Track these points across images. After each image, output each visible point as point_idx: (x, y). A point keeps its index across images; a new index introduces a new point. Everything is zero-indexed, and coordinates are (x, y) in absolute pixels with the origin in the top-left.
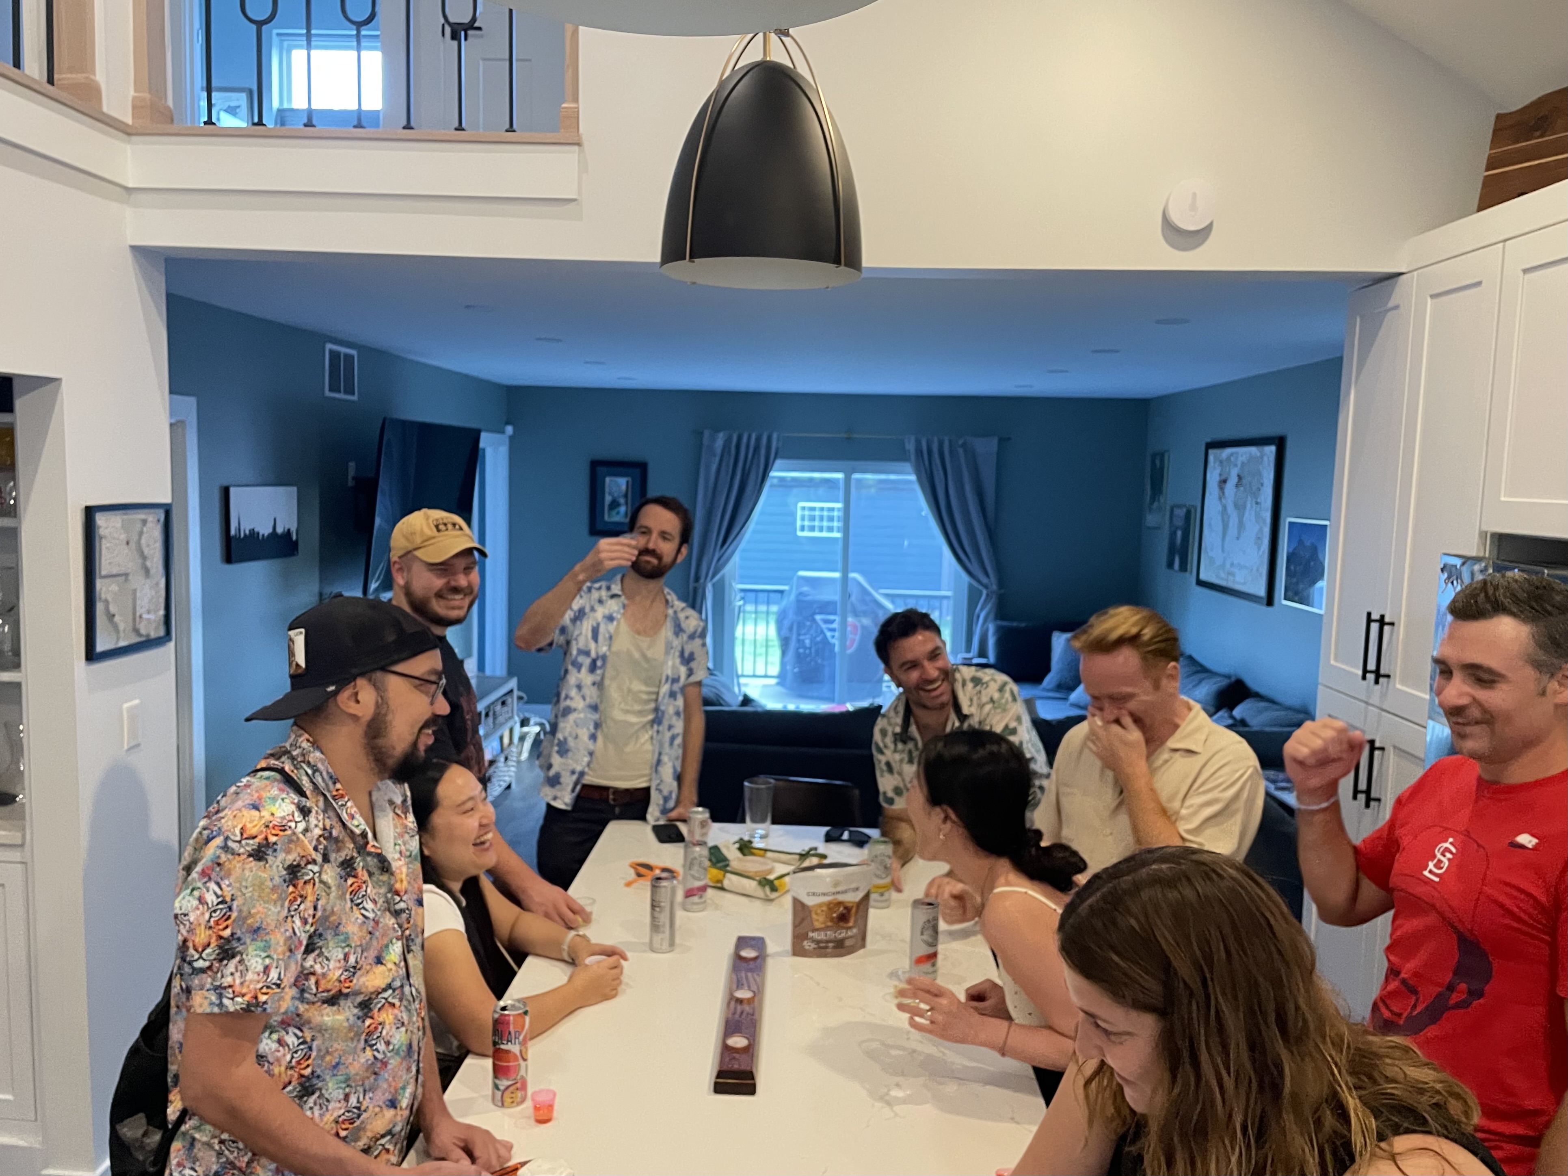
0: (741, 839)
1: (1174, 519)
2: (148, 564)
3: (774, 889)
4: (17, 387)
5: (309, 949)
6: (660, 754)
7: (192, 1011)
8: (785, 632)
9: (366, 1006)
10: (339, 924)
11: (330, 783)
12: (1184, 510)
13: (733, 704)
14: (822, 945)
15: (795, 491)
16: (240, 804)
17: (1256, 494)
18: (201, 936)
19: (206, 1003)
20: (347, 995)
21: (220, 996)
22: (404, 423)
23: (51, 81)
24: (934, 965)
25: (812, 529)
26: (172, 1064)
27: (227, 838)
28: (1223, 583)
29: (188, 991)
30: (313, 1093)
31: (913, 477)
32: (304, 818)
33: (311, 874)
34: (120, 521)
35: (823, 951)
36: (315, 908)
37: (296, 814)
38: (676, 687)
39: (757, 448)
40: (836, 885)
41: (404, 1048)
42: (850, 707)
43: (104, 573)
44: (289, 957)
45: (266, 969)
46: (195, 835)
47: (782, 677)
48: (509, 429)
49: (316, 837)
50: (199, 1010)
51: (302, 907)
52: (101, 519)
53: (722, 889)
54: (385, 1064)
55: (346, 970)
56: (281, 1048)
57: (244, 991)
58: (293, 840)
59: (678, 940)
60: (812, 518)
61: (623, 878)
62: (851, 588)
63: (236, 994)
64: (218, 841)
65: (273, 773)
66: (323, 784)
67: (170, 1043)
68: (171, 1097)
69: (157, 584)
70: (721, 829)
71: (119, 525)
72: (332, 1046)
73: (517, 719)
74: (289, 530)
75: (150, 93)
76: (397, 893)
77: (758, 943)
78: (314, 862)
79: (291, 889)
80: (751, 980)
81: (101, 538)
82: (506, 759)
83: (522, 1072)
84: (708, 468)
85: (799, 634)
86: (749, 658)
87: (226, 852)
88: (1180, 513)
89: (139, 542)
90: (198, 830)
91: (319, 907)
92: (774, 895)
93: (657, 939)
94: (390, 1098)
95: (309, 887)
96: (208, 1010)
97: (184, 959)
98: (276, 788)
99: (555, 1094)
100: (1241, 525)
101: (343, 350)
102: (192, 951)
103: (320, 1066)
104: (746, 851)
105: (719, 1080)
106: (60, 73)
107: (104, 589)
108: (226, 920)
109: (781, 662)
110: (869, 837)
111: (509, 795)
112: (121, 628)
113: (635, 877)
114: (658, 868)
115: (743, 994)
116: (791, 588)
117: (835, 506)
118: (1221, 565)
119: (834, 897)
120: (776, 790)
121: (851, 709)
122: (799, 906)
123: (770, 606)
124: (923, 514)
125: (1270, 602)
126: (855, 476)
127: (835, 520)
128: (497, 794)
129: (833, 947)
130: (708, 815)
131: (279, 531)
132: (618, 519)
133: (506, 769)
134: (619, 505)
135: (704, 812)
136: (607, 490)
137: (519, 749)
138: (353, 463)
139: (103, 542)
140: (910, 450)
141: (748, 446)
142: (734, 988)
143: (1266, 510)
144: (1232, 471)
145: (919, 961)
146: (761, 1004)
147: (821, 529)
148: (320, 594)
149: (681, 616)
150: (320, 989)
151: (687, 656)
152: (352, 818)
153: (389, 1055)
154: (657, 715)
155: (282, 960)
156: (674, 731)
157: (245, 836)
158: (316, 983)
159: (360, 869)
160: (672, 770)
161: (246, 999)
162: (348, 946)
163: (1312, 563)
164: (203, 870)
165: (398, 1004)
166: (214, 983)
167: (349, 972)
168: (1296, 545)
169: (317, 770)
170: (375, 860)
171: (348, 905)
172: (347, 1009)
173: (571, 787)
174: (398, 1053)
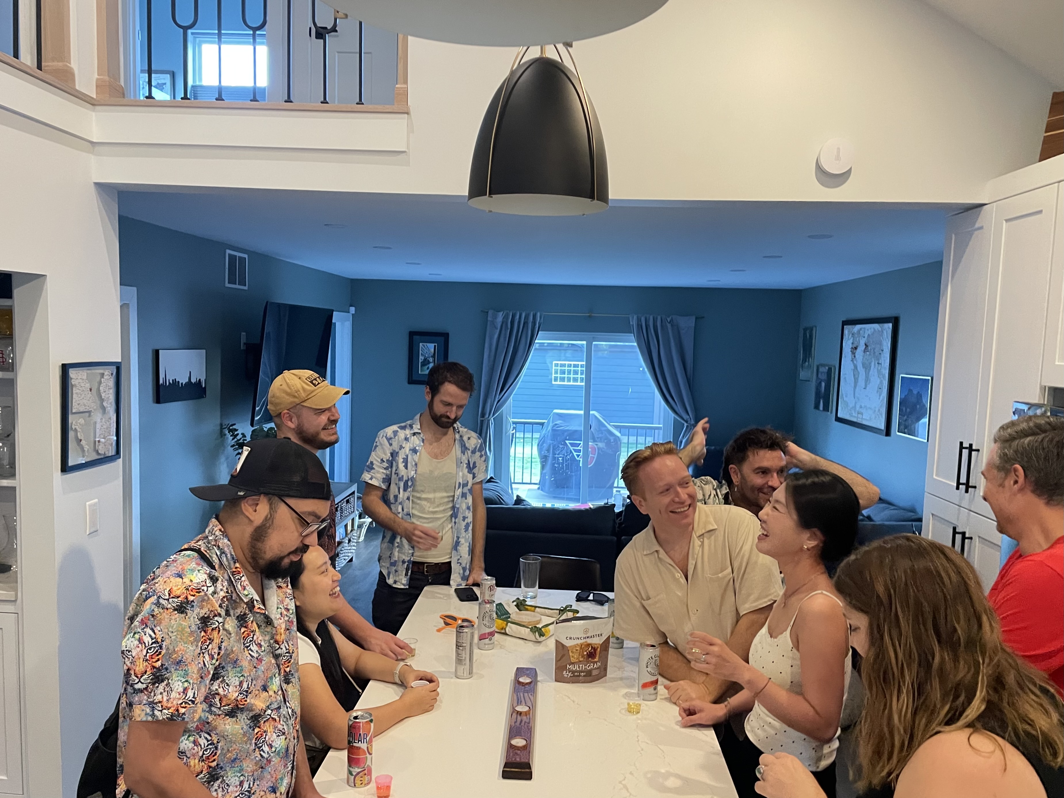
0: (518, 599)
1: (820, 375)
2: (105, 404)
3: (542, 635)
4: (14, 281)
5: (215, 677)
6: (458, 538)
7: (133, 719)
8: (544, 452)
9: (256, 719)
10: (237, 660)
11: (232, 562)
12: (827, 368)
13: (510, 502)
14: (576, 674)
15: (551, 353)
16: (169, 573)
17: (878, 357)
18: (140, 666)
19: (143, 714)
20: (242, 710)
21: (153, 709)
22: (279, 305)
23: (39, 67)
24: (655, 688)
25: (563, 379)
26: (120, 758)
27: (159, 597)
28: (854, 420)
29: (130, 705)
30: (217, 779)
31: (635, 344)
32: (213, 584)
33: (217, 623)
34: (86, 374)
35: (577, 678)
36: (220, 648)
37: (208, 581)
38: (466, 490)
39: (526, 322)
40: (586, 632)
41: (283, 751)
42: (591, 505)
43: (74, 411)
44: (200, 682)
45: (185, 690)
46: (137, 596)
47: (542, 485)
48: (352, 310)
49: (221, 598)
50: (139, 719)
51: (210, 647)
52: (72, 373)
53: (505, 634)
54: (269, 761)
55: (241, 694)
56: (195, 747)
57: (169, 705)
58: (205, 600)
59: (474, 671)
60: (563, 372)
61: (435, 626)
62: (594, 424)
63: (164, 707)
64: (153, 599)
65: (192, 552)
66: (226, 563)
67: (119, 743)
68: (119, 781)
69: (111, 416)
70: (503, 592)
71: (85, 377)
72: (231, 747)
73: (357, 513)
74: (200, 380)
75: (109, 76)
76: (277, 642)
77: (532, 673)
78: (220, 615)
79: (203, 634)
80: (527, 699)
81: (72, 386)
82: (349, 541)
83: (368, 763)
84: (491, 338)
85: (554, 454)
86: (519, 470)
87: (159, 607)
88: (824, 370)
89: (98, 389)
90: (140, 592)
91: (223, 647)
92: (542, 638)
93: (461, 668)
94: (272, 785)
95: (215, 633)
96: (144, 719)
97: (127, 683)
98: (194, 563)
99: (392, 778)
100: (867, 380)
101: (239, 254)
102: (133, 677)
103: (223, 761)
104: (522, 608)
105: (505, 769)
106: (45, 62)
107: (74, 422)
108: (158, 655)
109: (541, 474)
110: (608, 598)
111: (351, 566)
112: (86, 449)
113: (443, 625)
114: (460, 619)
115: (522, 708)
116: (548, 422)
117: (580, 363)
118: (853, 407)
119: (585, 640)
120: (542, 565)
121: (592, 507)
122: (561, 647)
123: (534, 434)
124: (641, 369)
125: (888, 433)
126: (594, 343)
127: (579, 373)
128: (343, 565)
129: (584, 676)
130: (494, 582)
131: (193, 380)
132: (427, 372)
133: (349, 548)
134: (429, 363)
135: (491, 579)
136: (420, 352)
137: (358, 533)
138: (245, 333)
139: (74, 389)
140: (633, 325)
141: (519, 322)
142: (515, 704)
143: (885, 368)
144: (861, 341)
145: (645, 686)
146: (534, 715)
147: (569, 380)
148: (221, 425)
149: (465, 438)
150: (223, 705)
151: (471, 466)
152: (244, 589)
153: (272, 755)
154: (454, 511)
155: (196, 684)
156: (466, 521)
157: (172, 596)
158: (220, 700)
159: (250, 622)
160: (468, 549)
161: (170, 711)
162: (242, 676)
163: (918, 406)
164: (142, 620)
165: (278, 719)
166: (149, 700)
167: (244, 695)
168: (906, 393)
169: (224, 553)
170: (262, 617)
171: (242, 647)
172: (242, 720)
173: (404, 573)
174: (278, 754)
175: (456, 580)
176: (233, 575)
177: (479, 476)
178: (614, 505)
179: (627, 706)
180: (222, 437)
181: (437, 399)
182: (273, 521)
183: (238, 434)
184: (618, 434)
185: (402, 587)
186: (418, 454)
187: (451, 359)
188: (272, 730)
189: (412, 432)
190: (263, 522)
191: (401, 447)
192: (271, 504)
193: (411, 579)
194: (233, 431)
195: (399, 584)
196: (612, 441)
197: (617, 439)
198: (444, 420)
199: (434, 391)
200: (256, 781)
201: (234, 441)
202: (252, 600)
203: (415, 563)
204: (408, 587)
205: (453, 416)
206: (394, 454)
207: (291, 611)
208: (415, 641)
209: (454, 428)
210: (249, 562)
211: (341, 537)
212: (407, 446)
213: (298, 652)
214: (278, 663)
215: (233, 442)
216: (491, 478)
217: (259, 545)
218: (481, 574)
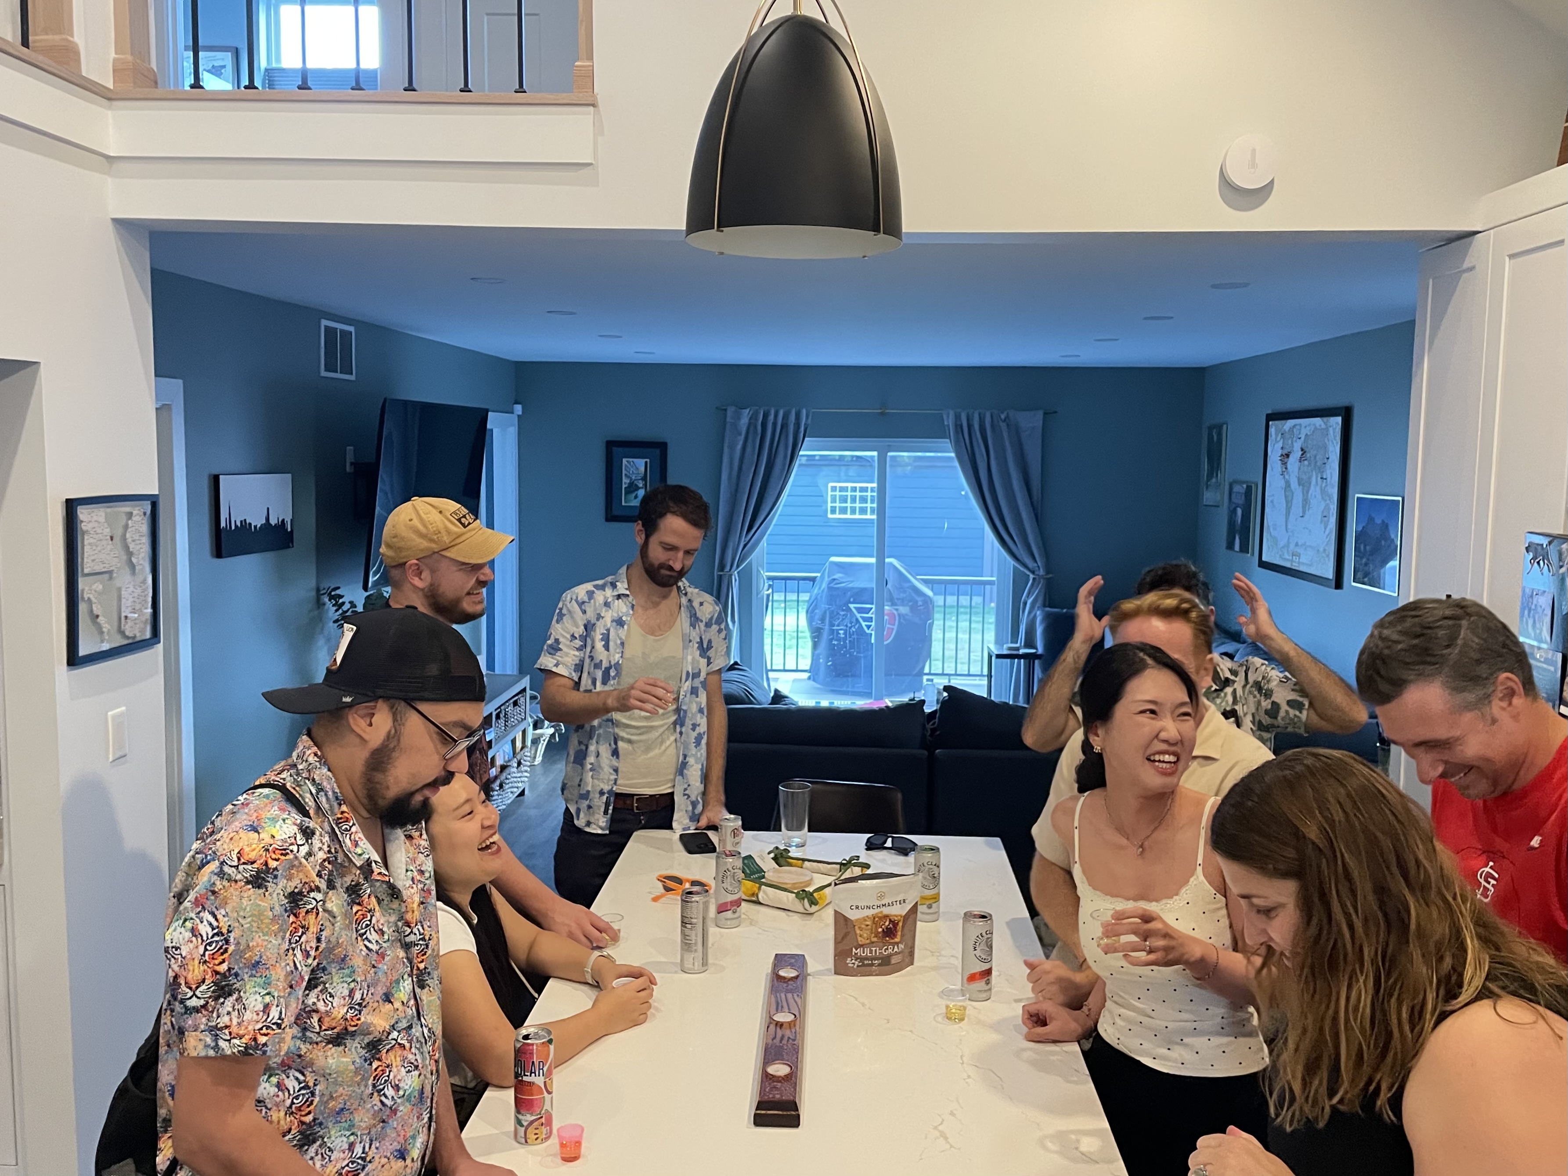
0: (777, 848)
1: (1233, 496)
2: (134, 560)
3: (813, 902)
5: (312, 984)
6: (685, 756)
7: (186, 1054)
8: (817, 623)
9: (374, 1047)
10: (345, 956)
11: (335, 804)
12: (1245, 486)
13: (764, 701)
14: (866, 962)
15: (825, 471)
16: (237, 824)
17: (1321, 469)
18: (195, 972)
19: (201, 1046)
20: (353, 1034)
21: (216, 1037)
22: (406, 403)
23: (25, 43)
24: (988, 983)
25: (843, 510)
26: (161, 1107)
27: (223, 863)
28: (1288, 565)
29: (181, 1032)
30: (314, 1142)
31: (953, 455)
32: (307, 841)
33: (314, 903)
34: (103, 514)
35: (868, 968)
36: (319, 940)
37: (299, 837)
38: (697, 683)
39: (784, 426)
40: (881, 897)
41: (416, 1094)
42: (889, 702)
43: (86, 571)
44: (290, 994)
45: (267, 1008)
46: (187, 859)
47: (813, 672)
48: (518, 408)
49: (320, 861)
50: (194, 1054)
51: (303, 939)
52: (83, 513)
53: (758, 903)
54: (394, 1111)
55: (351, 1008)
56: (280, 1093)
57: (241, 1032)
58: (294, 866)
59: (710, 961)
60: (844, 500)
61: (650, 893)
62: (890, 576)
63: (233, 1035)
64: (214, 866)
65: (272, 791)
66: (327, 806)
67: (159, 1084)
68: (161, 1145)
69: (144, 581)
70: (754, 837)
71: (103, 519)
72: (336, 1091)
73: (530, 720)
74: (283, 520)
75: (132, 54)
76: (408, 924)
77: (798, 961)
78: (318, 889)
79: (292, 918)
80: (791, 1001)
81: (83, 533)
82: (519, 764)
83: (547, 1106)
84: (732, 448)
85: (832, 625)
86: (778, 651)
87: (222, 878)
88: (1240, 489)
89: (124, 538)
90: (192, 853)
91: (323, 938)
92: (814, 908)
93: (689, 957)
94: (398, 1148)
95: (311, 917)
96: (203, 1054)
97: (174, 997)
98: (276, 808)
99: (583, 1130)
100: (1306, 502)
101: (340, 326)
102: (184, 988)
103: (322, 1113)
104: (782, 862)
105: (758, 1112)
106: (34, 34)
107: (87, 588)
108: (222, 954)
109: (813, 655)
110: (916, 845)
111: (523, 801)
112: (105, 630)
113: (663, 891)
114: (688, 881)
115: (783, 1017)
116: (823, 575)
117: (870, 485)
118: (1283, 547)
119: (879, 910)
120: (813, 795)
121: (890, 704)
122: (842, 920)
123: (801, 595)
124: (963, 493)
125: (1339, 585)
126: (890, 454)
127: (869, 501)
128: (509, 801)
129: (879, 965)
130: (740, 823)
131: (273, 522)
132: (636, 503)
133: (519, 775)
134: (637, 488)
135: (735, 819)
136: (624, 472)
137: (533, 752)
138: (352, 448)
139: (86, 537)
140: (948, 426)
141: (775, 424)
142: (773, 1011)
143: (1333, 487)
144: (1295, 444)
145: (972, 978)
146: (803, 1028)
147: (853, 511)
148: (318, 590)
149: (696, 604)
150: (324, 1028)
151: (705, 646)
152: (356, 845)
153: (399, 1101)
154: (679, 715)
155: (283, 997)
156: (698, 730)
157: (243, 860)
158: (319, 1020)
159: (367, 896)
160: (700, 773)
161: (244, 1040)
162: (354, 981)
163: (1383, 543)
164: (196, 898)
165: (407, 1045)
166: (210, 1024)
167: (356, 1009)
168: (1364, 524)
169: (322, 790)
170: (385, 886)
171: (354, 936)
172: (353, 1050)
173: (602, 809)
174: (409, 1100)
175: (681, 822)
176: (337, 824)
177: (717, 662)
178: (923, 702)
179: (944, 1010)
180: (319, 608)
181: (654, 540)
182: (399, 740)
183: (343, 603)
184: (929, 593)
185: (600, 832)
186: (626, 627)
187: (672, 481)
188: (399, 1063)
189: (616, 593)
190: (384, 741)
191: (599, 617)
192: (394, 715)
193: (613, 821)
194: (336, 599)
195: (594, 826)
196: (920, 603)
197: (928, 601)
198: (664, 572)
199: (650, 527)
200: (374, 1143)
201: (338, 613)
202: (369, 862)
203: (619, 796)
204: (607, 832)
205: (677, 566)
206: (589, 627)
207: (427, 875)
208: (620, 918)
209: (679, 588)
210: (363, 805)
211: (507, 759)
212: (608, 616)
213: (438, 938)
214: (410, 956)
215: (336, 616)
216: (736, 663)
217: (379, 777)
218: (721, 812)
